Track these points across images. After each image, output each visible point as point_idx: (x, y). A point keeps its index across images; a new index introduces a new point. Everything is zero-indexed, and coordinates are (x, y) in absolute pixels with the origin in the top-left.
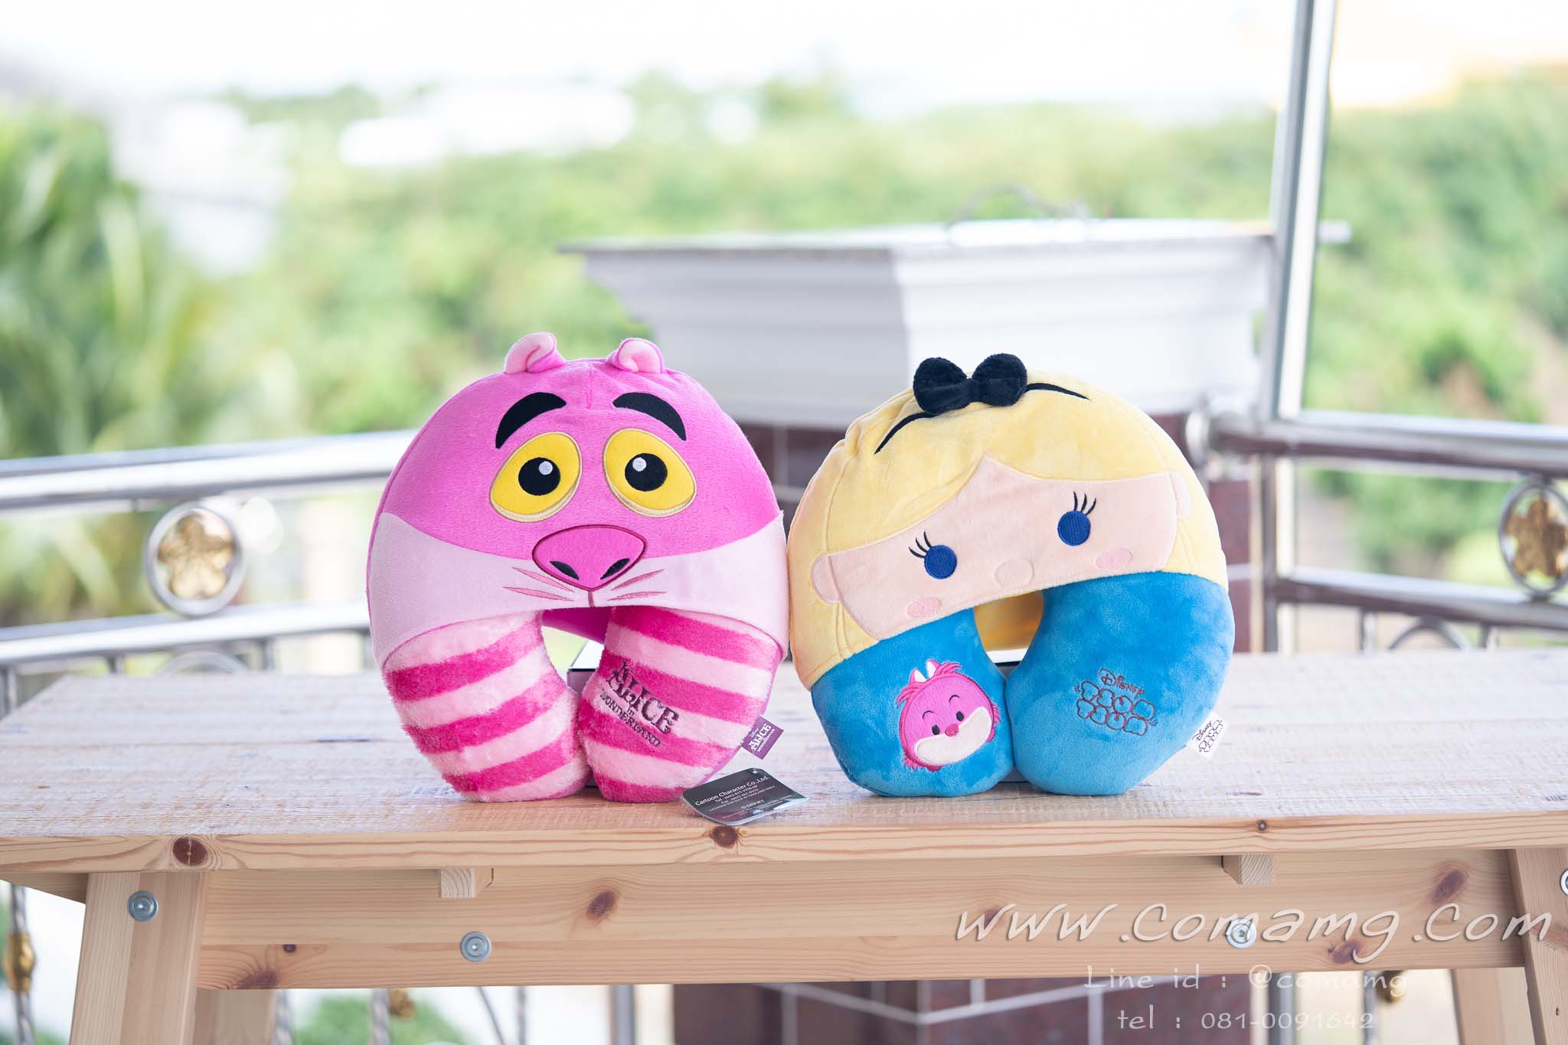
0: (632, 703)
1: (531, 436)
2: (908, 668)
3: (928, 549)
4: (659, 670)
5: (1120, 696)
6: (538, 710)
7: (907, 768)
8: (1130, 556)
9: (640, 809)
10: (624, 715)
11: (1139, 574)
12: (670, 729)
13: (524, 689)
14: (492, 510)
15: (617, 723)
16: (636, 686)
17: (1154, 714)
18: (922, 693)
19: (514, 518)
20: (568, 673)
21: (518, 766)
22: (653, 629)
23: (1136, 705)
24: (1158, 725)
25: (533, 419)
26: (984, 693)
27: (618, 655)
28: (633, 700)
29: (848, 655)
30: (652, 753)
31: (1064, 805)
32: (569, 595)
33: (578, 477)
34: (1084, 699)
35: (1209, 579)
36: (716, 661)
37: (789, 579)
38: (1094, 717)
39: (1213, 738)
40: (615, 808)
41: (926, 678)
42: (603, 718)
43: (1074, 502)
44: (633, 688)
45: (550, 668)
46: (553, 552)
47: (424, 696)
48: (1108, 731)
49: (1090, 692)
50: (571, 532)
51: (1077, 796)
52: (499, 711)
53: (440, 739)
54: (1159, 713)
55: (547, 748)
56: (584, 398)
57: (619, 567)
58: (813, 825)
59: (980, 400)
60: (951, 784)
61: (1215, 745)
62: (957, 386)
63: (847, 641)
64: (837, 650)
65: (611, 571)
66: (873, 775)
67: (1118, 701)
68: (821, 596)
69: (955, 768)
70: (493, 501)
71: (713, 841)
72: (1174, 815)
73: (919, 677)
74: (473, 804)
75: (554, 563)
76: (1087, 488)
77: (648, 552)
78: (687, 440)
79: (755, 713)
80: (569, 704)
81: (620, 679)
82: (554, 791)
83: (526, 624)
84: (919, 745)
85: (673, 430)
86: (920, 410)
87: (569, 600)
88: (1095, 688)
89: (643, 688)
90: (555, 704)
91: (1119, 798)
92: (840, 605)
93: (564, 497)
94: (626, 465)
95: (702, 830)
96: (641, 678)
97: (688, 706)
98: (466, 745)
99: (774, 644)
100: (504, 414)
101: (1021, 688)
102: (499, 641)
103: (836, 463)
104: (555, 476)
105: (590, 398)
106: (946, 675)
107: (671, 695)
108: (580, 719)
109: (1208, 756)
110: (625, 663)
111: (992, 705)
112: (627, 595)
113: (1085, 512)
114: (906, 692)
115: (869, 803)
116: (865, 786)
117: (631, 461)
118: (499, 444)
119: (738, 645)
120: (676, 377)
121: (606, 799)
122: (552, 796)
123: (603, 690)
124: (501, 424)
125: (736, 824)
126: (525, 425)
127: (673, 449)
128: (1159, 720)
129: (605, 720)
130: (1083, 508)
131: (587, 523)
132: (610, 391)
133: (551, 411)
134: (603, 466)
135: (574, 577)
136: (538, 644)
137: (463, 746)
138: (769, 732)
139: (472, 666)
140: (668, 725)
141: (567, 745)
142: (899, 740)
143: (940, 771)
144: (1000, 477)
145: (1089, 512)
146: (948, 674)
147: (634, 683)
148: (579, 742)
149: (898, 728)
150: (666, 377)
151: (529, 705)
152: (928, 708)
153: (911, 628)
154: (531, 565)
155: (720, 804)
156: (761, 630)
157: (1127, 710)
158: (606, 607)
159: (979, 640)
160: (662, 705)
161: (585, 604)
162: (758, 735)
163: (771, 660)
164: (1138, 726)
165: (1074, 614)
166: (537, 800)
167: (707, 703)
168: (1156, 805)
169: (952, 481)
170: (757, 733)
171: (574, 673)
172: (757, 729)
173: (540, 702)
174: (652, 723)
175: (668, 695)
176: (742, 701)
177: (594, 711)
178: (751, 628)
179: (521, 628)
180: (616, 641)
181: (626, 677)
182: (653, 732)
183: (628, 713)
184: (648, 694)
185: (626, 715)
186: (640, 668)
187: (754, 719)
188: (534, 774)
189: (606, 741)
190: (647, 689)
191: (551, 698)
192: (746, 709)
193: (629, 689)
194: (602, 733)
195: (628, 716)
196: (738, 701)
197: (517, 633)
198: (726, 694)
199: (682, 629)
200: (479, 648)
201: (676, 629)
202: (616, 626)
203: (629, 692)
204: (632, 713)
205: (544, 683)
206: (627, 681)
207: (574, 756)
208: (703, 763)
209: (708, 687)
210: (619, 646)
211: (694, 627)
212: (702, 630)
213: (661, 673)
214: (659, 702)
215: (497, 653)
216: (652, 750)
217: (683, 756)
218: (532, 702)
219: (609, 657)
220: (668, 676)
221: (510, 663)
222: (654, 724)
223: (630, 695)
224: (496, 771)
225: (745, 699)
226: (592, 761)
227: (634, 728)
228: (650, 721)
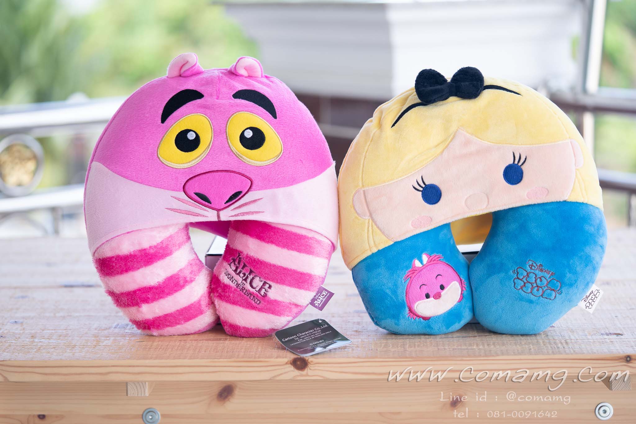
0: (244, 278)
1: (182, 116)
2: (411, 258)
3: (424, 186)
5: (540, 277)
6: (187, 282)
7: (410, 318)
8: (547, 191)
9: (248, 343)
10: (238, 285)
11: (552, 202)
12: (267, 294)
13: (178, 269)
14: (159, 161)
15: (235, 290)
16: (246, 268)
17: (561, 287)
18: (419, 274)
19: (172, 166)
20: (206, 257)
21: (175, 315)
22: (256, 234)
23: (549, 282)
24: (562, 294)
25: (184, 106)
26: (457, 273)
27: (235, 248)
28: (244, 276)
29: (375, 250)
30: (256, 309)
31: (505, 342)
32: (205, 213)
33: (211, 141)
34: (518, 278)
35: (593, 204)
36: (295, 254)
37: (339, 203)
38: (524, 289)
39: (594, 300)
40: (233, 342)
41: (422, 264)
42: (226, 287)
43: (513, 158)
44: (244, 269)
45: (194, 256)
46: (195, 187)
47: (118, 274)
48: (532, 297)
49: (522, 274)
50: (207, 174)
51: (512, 335)
52: (163, 283)
53: (128, 299)
54: (563, 286)
55: (192, 304)
56: (215, 92)
57: (236, 196)
58: (354, 357)
59: (456, 95)
60: (436, 327)
61: (595, 305)
62: (442, 87)
63: (374, 242)
64: (368, 247)
65: (231, 199)
66: (390, 322)
67: (539, 280)
68: (358, 214)
69: (439, 318)
70: (159, 156)
71: (292, 367)
72: (574, 351)
73: (418, 264)
74: (147, 337)
75: (196, 194)
76: (522, 149)
77: (254, 187)
78: (277, 119)
79: (317, 284)
80: (206, 277)
81: (236, 263)
82: (197, 329)
83: (180, 229)
84: (417, 305)
85: (269, 113)
86: (419, 101)
87: (205, 216)
88: (524, 271)
89: (250, 269)
90: (197, 278)
91: (538, 337)
92: (370, 220)
93: (202, 153)
94: (240, 133)
95: (286, 360)
96: (249, 263)
97: (277, 280)
98: (143, 303)
99: (330, 243)
100: (166, 102)
101: (479, 270)
102: (162, 241)
103: (368, 133)
104: (197, 141)
105: (218, 92)
106: (434, 263)
107: (267, 274)
108: (212, 287)
109: (591, 311)
110: (239, 254)
111: (461, 280)
112: (241, 213)
113: (520, 164)
114: (409, 273)
115: (387, 339)
116: (384, 328)
117: (243, 132)
118: (163, 121)
119: (308, 243)
120: (271, 80)
121: (228, 335)
122: (195, 332)
123: (226, 269)
124: (164, 108)
125: (307, 356)
126: (179, 109)
127: (269, 124)
128: (563, 291)
130: (519, 162)
131: (216, 169)
132: (231, 88)
133: (195, 101)
134: (226, 134)
135: (209, 203)
136: (187, 242)
137: (142, 304)
138: (326, 295)
139: (147, 256)
140: (265, 292)
141: (204, 302)
142: (405, 301)
143: (430, 320)
144: (467, 143)
145: (523, 164)
146: (435, 262)
147: (244, 266)
148: (211, 300)
149: (405, 294)
150: (265, 80)
151: (181, 279)
152: (423, 283)
153: (413, 234)
154: (182, 195)
155: (297, 341)
156: (322, 235)
157: (544, 285)
158: (227, 221)
159: (453, 240)
160: (262, 279)
161: (215, 219)
162: (320, 297)
163: (328, 253)
164: (551, 295)
165: (513, 226)
166: (186, 334)
167: (289, 279)
168: (561, 343)
169: (438, 145)
170: (319, 296)
171: (209, 257)
172: (319, 294)
173: (188, 277)
174: (256, 290)
175: (265, 274)
176: (310, 277)
177: (221, 282)
178: (316, 233)
179: (176, 233)
180: (234, 239)
181: (240, 263)
182: (256, 296)
183: (241, 284)
184: (254, 273)
185: (240, 285)
186: (248, 257)
187: (317, 288)
188: (184, 320)
189: (228, 301)
190: (253, 270)
191: (195, 274)
192: (313, 282)
193: (242, 270)
194: (225, 296)
195: (241, 286)
196: (308, 278)
197: (174, 236)
198: (300, 274)
199: (274, 234)
200: (151, 245)
201: (270, 234)
202: (234, 231)
203: (242, 271)
204: (243, 284)
205: (191, 264)
206: (240, 265)
207: (209, 309)
208: (286, 315)
209: (290, 269)
210: (236, 242)
211: (281, 233)
212: (286, 235)
213: (261, 260)
214: (260, 278)
215: (161, 248)
216: (255, 307)
217: (275, 310)
218: (183, 277)
219: (230, 248)
220: (265, 262)
221: (170, 254)
222: (257, 291)
223: (242, 274)
224: (161, 319)
225: (312, 276)
226: (219, 312)
227: (245, 293)
228: (254, 290)
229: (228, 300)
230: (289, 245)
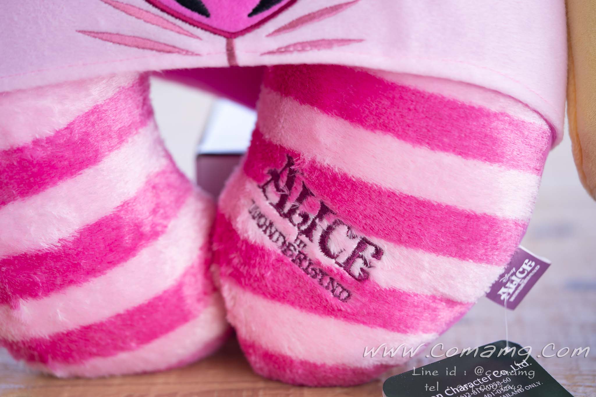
0: (304, 228)
4: (350, 175)
6: (142, 239)
10: (288, 247)
12: (368, 275)
13: (118, 203)
15: (277, 261)
16: (310, 199)
21: (111, 328)
22: (339, 103)
27: (278, 143)
28: (304, 221)
30: (339, 314)
42: (253, 252)
44: (304, 201)
45: (164, 162)
52: (74, 242)
55: (159, 298)
65: (266, 2)
79: (510, 242)
81: (282, 184)
83: (122, 90)
87: (193, 54)
89: (322, 203)
90: (172, 224)
96: (318, 187)
97: (400, 235)
98: (21, 297)
99: (546, 127)
102: (72, 123)
107: (373, 218)
110: (290, 158)
112: (295, 45)
123: (254, 202)
129: (257, 254)
135: (202, 15)
136: (143, 123)
137: (17, 299)
138: (531, 271)
139: (25, 169)
140: (364, 267)
141: (193, 290)
147: (305, 194)
151: (127, 229)
156: (527, 105)
158: (256, 67)
160: (355, 233)
161: (220, 61)
162: (514, 278)
167: (433, 231)
170: (512, 275)
171: (205, 162)
172: (514, 269)
173: (146, 222)
174: (337, 263)
175: (365, 217)
176: (492, 226)
177: (238, 237)
178: (511, 102)
179: (112, 99)
180: (275, 116)
181: (293, 183)
182: (338, 278)
183: (296, 245)
184: (332, 215)
185: (292, 248)
186: (315, 168)
187: (510, 253)
188: (138, 339)
189: (258, 290)
190: (329, 207)
191: (165, 213)
192: (499, 239)
193: (297, 204)
194: (251, 276)
195: (295, 249)
196: (486, 227)
197: (106, 107)
198: (466, 217)
199: (392, 104)
200: (38, 137)
201: (380, 105)
202: (275, 93)
203: (298, 208)
204: (302, 245)
205: (154, 187)
206: (293, 189)
207: (206, 306)
208: (421, 328)
209: (435, 204)
210: (280, 126)
211: (410, 102)
212: (426, 106)
213: (354, 180)
214: (349, 228)
215: (70, 144)
216: (336, 308)
217: (390, 318)
218: (132, 225)
219: (264, 141)
220: (365, 185)
221: (92, 161)
222: (340, 266)
223: (300, 215)
224: (74, 338)
225: (496, 223)
226: (235, 317)
227: (306, 270)
228: (333, 261)
229: (258, 286)
230: (434, 137)
